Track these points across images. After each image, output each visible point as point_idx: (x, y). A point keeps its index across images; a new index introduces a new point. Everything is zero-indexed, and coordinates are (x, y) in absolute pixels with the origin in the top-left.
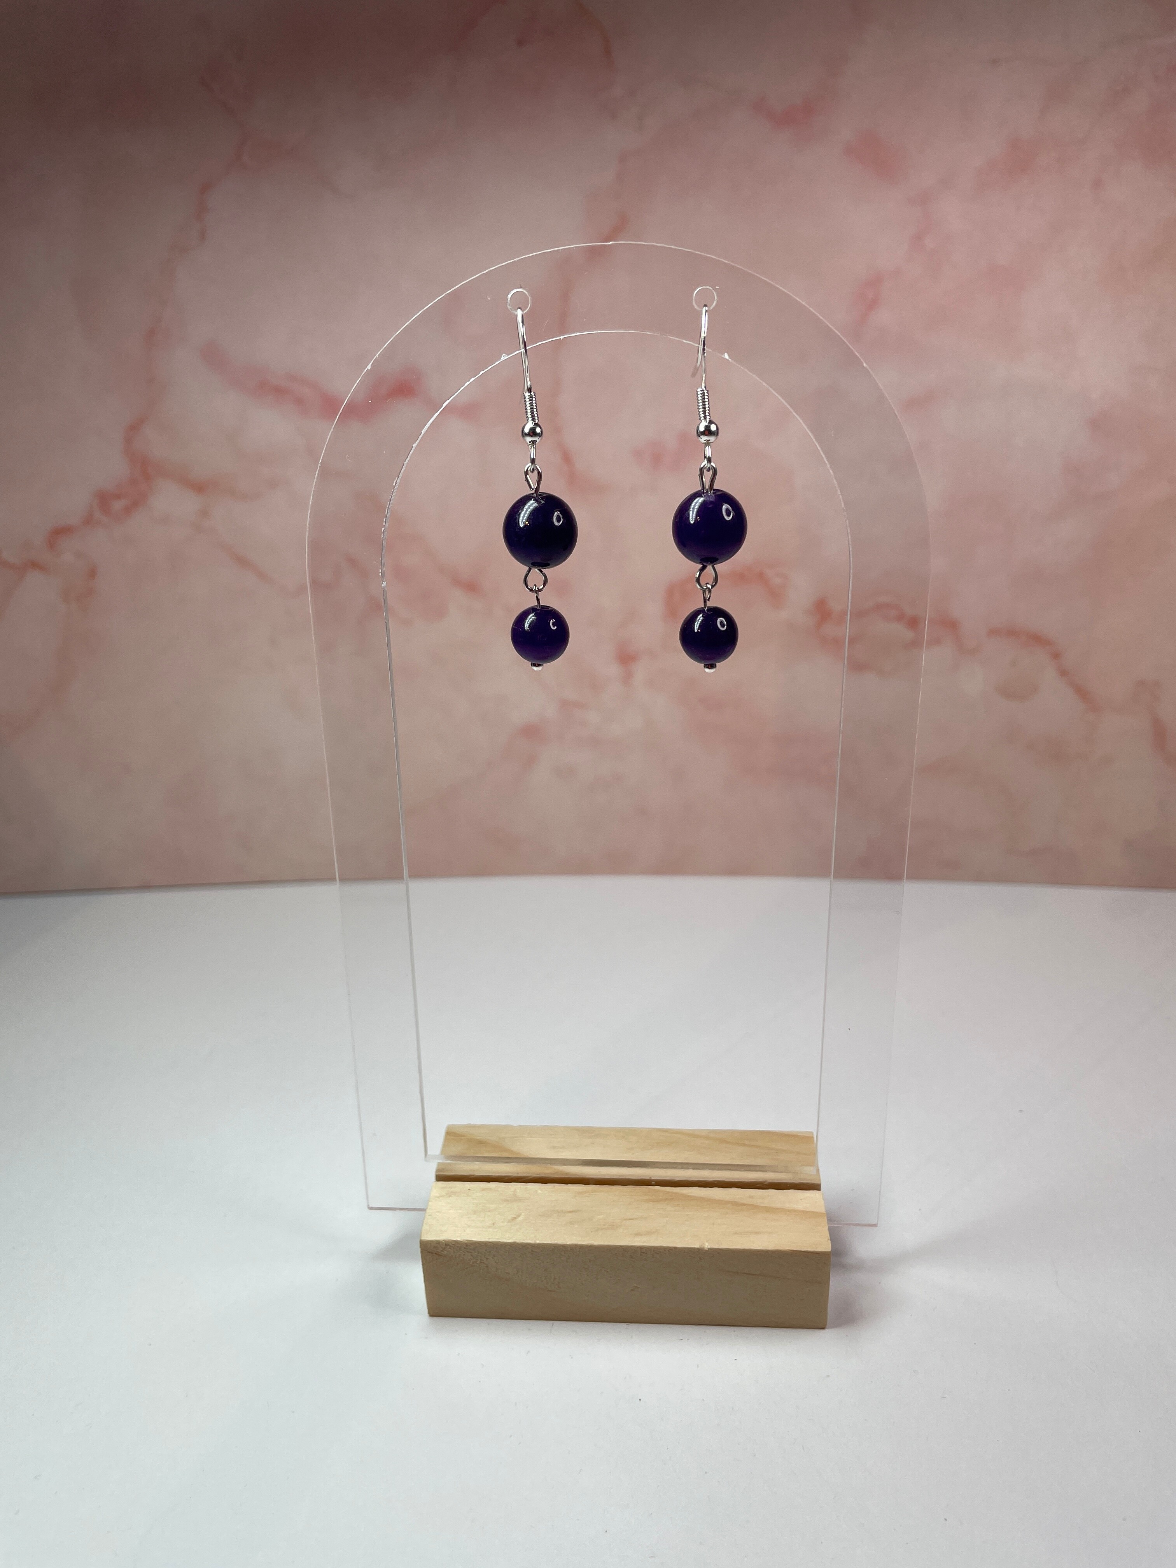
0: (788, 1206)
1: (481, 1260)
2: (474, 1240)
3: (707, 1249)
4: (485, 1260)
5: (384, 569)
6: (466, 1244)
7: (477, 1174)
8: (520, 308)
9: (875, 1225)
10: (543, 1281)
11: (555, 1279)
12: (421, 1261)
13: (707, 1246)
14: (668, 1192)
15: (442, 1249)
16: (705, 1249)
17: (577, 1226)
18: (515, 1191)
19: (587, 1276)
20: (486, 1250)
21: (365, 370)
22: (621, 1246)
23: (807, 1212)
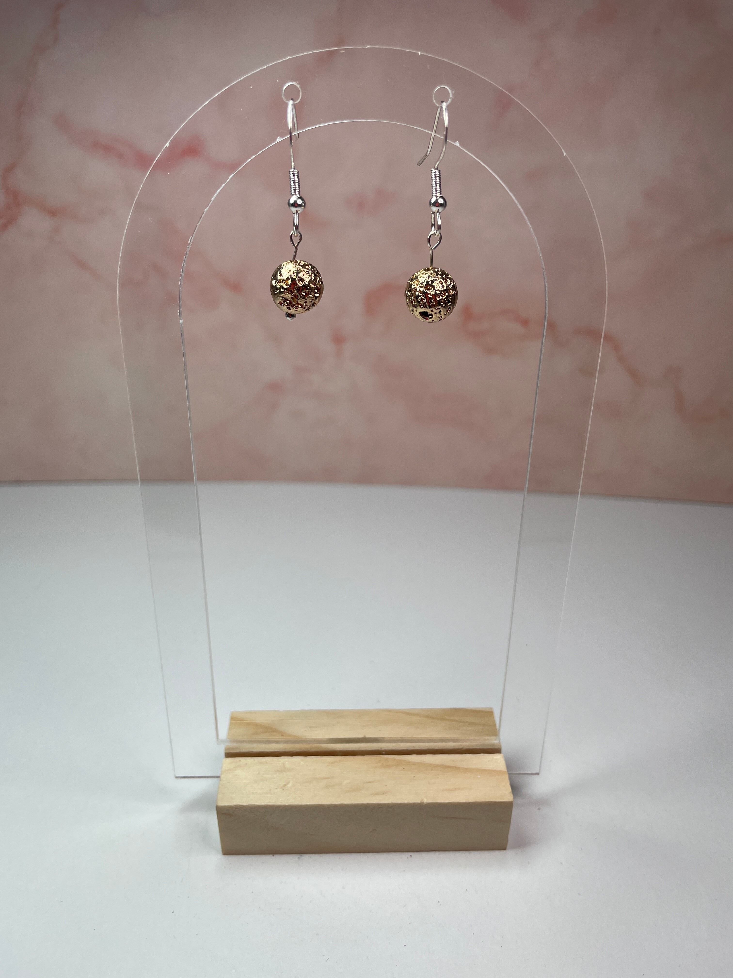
0: (479, 766)
1: (261, 817)
2: (256, 804)
3: (426, 803)
4: (265, 817)
5: (181, 310)
7: (256, 751)
8: (292, 99)
9: (538, 774)
10: (306, 829)
11: (315, 827)
13: (426, 801)
14: (395, 760)
15: (233, 811)
16: (424, 803)
18: (284, 764)
19: (339, 824)
20: (265, 811)
21: (165, 147)
22: (363, 804)
23: (493, 771)
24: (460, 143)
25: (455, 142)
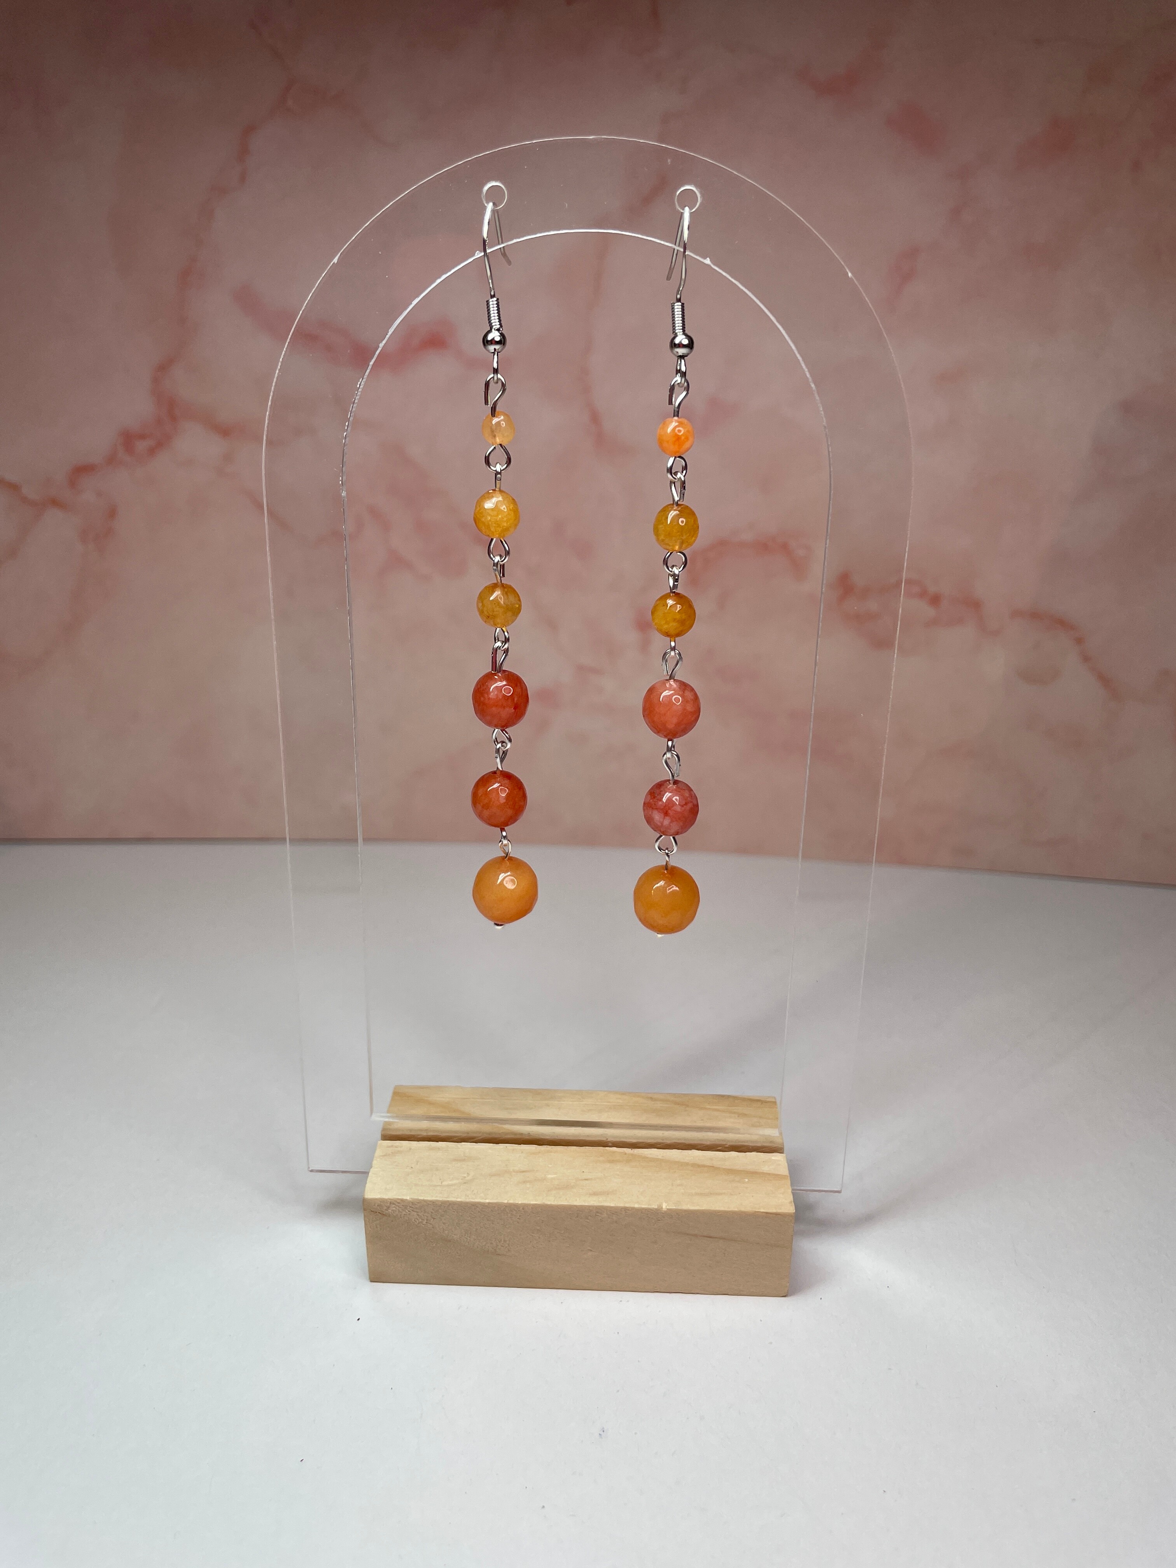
0: (750, 1168)
1: (427, 1220)
2: (420, 1198)
3: (666, 1210)
4: (432, 1220)
5: (344, 478)
6: (412, 1202)
7: (424, 1134)
9: (839, 1192)
10: (491, 1243)
11: (505, 1241)
12: (364, 1222)
13: (665, 1206)
14: (626, 1154)
15: (385, 1208)
16: (663, 1210)
17: (528, 1185)
18: (464, 1151)
19: (539, 1238)
20: (433, 1210)
21: (332, 263)
22: (575, 1206)
23: (769, 1174)
24: (710, 261)
25: (705, 258)
